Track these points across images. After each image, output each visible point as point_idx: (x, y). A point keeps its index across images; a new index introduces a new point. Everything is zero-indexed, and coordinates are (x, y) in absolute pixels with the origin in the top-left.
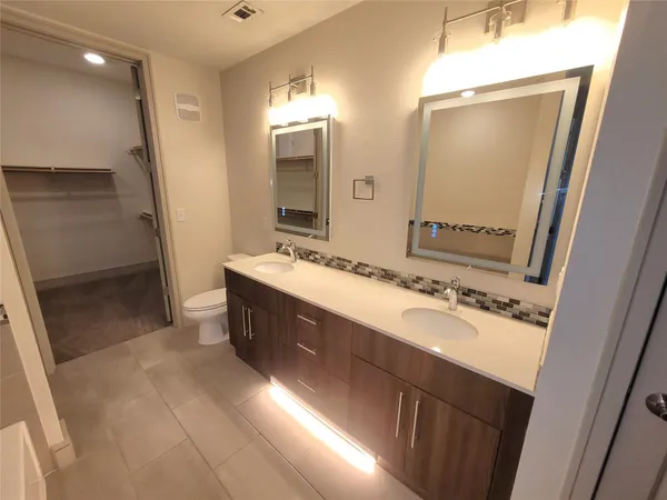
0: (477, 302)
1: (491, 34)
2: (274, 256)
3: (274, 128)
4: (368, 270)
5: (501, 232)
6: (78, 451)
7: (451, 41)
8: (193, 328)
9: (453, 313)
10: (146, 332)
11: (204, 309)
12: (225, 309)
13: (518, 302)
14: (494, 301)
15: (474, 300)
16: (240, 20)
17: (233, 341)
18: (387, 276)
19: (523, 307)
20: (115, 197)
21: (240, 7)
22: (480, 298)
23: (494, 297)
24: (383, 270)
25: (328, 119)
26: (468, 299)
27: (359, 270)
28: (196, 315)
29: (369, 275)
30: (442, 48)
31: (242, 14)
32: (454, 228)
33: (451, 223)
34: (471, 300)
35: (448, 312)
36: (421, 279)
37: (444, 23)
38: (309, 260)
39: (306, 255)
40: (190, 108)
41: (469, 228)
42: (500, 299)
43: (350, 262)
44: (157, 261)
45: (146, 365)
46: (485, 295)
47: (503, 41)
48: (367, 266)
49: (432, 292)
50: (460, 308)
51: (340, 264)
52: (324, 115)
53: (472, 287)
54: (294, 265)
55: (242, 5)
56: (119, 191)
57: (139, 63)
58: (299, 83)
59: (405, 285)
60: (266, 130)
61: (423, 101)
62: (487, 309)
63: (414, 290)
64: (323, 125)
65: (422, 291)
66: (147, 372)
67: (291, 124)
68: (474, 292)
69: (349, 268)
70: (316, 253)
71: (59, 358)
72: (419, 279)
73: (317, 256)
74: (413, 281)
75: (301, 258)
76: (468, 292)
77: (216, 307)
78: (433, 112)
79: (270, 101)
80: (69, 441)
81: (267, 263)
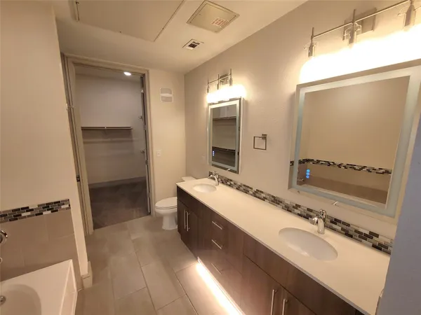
0: (342, 229)
1: (347, 41)
2: (207, 181)
3: (210, 104)
4: (263, 195)
5: (381, 171)
6: (94, 280)
7: (316, 49)
8: (160, 218)
9: (321, 236)
10: (137, 217)
11: (167, 208)
12: (176, 210)
13: (377, 236)
14: (356, 231)
15: (339, 228)
16: (192, 48)
17: (179, 230)
18: (276, 201)
19: (381, 240)
20: (132, 141)
21: (191, 42)
22: (345, 227)
23: (356, 228)
24: (273, 197)
25: (240, 99)
26: (334, 226)
27: (257, 195)
28: (162, 212)
29: (264, 199)
30: (310, 54)
31: (193, 46)
32: (339, 166)
33: (338, 162)
34: (338, 227)
35: (317, 234)
36: (299, 206)
37: (312, 38)
38: (227, 185)
39: (225, 181)
40: (167, 95)
41: (352, 167)
42: (361, 230)
43: (252, 189)
44: (145, 177)
45: (133, 237)
46: (348, 225)
47: (355, 45)
48: (262, 192)
49: (307, 217)
50: (328, 232)
51: (245, 189)
52: (238, 97)
53: (339, 218)
54: (217, 187)
55: (192, 41)
56: (134, 139)
57: (144, 75)
58: (224, 78)
59: (288, 209)
60: (206, 106)
61: (300, 87)
62: (351, 236)
63: (295, 213)
64: (237, 102)
65: (300, 215)
66: (133, 241)
67: (220, 102)
68: (340, 221)
69: (251, 192)
70: (231, 180)
71: (96, 226)
72: (297, 206)
73: (232, 183)
74: (293, 207)
75: (223, 183)
76: (336, 221)
77: (173, 208)
78: (306, 94)
79: (208, 90)
80: (91, 274)
81: (201, 185)
